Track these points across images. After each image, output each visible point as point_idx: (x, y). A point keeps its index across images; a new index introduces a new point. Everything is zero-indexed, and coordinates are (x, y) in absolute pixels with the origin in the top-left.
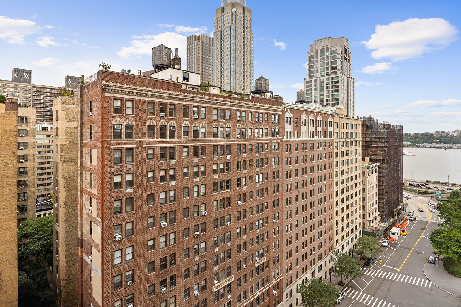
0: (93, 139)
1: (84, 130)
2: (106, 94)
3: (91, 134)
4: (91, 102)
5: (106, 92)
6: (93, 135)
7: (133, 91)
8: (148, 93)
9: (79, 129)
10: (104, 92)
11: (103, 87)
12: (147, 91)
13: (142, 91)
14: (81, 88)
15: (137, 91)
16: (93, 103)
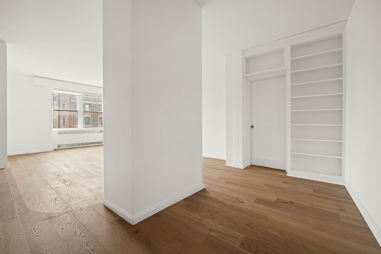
0: (65, 125)
1: (60, 120)
2: (72, 101)
3: (64, 122)
4: (64, 105)
5: (72, 100)
6: (65, 123)
7: (89, 99)
8: (99, 100)
9: (58, 119)
10: (71, 100)
11: (70, 97)
12: (99, 99)
13: (95, 99)
14: (58, 97)
15: (92, 99)
16: (65, 105)
